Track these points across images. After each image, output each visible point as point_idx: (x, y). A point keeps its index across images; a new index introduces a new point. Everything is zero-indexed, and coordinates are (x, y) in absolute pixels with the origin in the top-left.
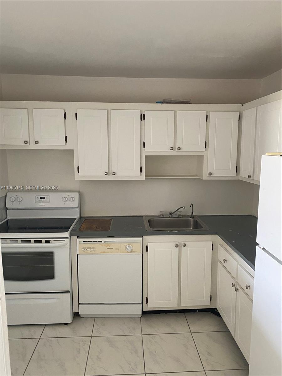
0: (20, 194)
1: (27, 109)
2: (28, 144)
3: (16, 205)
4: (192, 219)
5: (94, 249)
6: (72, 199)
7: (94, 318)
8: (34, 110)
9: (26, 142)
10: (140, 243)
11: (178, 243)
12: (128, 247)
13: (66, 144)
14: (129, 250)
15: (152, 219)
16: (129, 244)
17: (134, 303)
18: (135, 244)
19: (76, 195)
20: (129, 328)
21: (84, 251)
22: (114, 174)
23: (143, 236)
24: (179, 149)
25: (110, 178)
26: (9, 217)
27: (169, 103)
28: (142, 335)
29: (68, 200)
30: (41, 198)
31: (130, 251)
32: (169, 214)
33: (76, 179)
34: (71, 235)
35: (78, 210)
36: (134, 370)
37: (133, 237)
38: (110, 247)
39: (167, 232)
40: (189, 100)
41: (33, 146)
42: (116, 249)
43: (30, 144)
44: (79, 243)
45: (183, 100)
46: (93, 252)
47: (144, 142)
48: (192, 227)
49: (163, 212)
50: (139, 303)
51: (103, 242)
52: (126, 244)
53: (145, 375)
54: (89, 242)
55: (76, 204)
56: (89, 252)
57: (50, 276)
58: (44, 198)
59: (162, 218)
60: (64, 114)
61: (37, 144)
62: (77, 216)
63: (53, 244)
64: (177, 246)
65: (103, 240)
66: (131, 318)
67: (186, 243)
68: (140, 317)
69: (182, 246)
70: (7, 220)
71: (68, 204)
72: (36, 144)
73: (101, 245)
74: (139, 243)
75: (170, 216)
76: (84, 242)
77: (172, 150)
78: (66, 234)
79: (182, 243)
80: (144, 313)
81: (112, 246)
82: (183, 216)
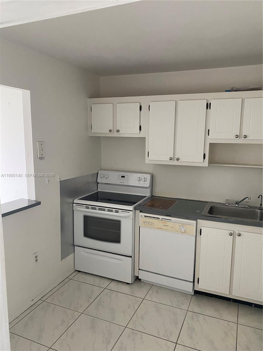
0: (107, 172)
1: (112, 104)
2: (112, 132)
3: (104, 181)
4: (259, 211)
5: (152, 224)
6: (145, 179)
7: (152, 285)
8: (117, 104)
9: (110, 131)
10: (194, 225)
11: (232, 232)
12: (181, 227)
13: (140, 133)
14: (182, 230)
15: (215, 206)
16: (183, 225)
17: (186, 281)
18: (189, 226)
19: (148, 177)
20: (178, 302)
21: (145, 224)
22: (178, 159)
23: (198, 220)
24: (245, 137)
25: (175, 163)
26: (99, 190)
27: (238, 91)
28: (187, 311)
29: (142, 180)
30: (122, 177)
31: (184, 231)
32: (235, 203)
33: (146, 163)
34: (135, 209)
35: (149, 189)
36: (167, 336)
37: (187, 218)
38: (166, 224)
39: (221, 219)
40: (261, 87)
41: (116, 135)
42: (171, 227)
43: (113, 132)
44: (141, 217)
45: (254, 87)
46: (152, 226)
47: (209, 130)
48: (258, 219)
49: (229, 200)
50: (191, 282)
51: (160, 219)
52: (180, 224)
53: (176, 344)
54: (149, 217)
55: (147, 184)
56: (148, 225)
57: (117, 240)
58: (124, 177)
59: (227, 206)
60: (140, 107)
61: (119, 133)
62: (148, 194)
63: (121, 214)
64: (231, 234)
65: (161, 217)
66: (184, 294)
67: (241, 233)
68: (192, 295)
69: (237, 236)
70: (97, 192)
71: (141, 184)
72: (117, 132)
73: (158, 222)
74: (192, 225)
75: (236, 205)
76: (145, 216)
77: (237, 137)
78: (131, 208)
79: (237, 232)
80: (197, 293)
81: (168, 223)
82: (250, 207)
